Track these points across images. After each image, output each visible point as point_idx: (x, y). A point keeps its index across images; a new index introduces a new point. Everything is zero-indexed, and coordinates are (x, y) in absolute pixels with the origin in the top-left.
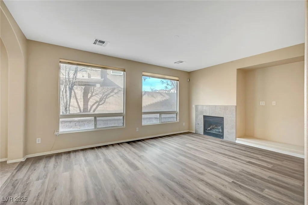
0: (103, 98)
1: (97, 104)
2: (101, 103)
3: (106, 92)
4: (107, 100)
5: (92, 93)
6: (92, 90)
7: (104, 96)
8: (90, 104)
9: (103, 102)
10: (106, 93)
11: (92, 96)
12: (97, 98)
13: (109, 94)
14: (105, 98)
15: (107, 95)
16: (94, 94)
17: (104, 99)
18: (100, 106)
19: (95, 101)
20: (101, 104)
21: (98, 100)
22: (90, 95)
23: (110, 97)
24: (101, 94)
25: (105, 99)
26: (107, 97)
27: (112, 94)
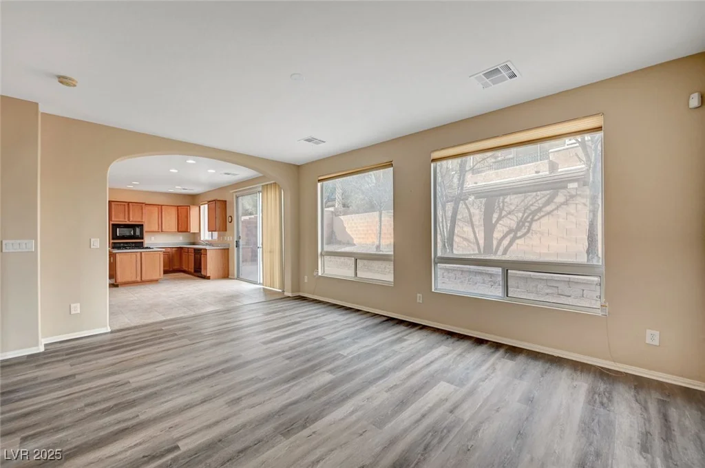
0: (525, 220)
1: (512, 235)
2: (519, 234)
3: (532, 205)
4: (535, 226)
5: (501, 210)
6: (501, 205)
7: (528, 217)
8: (497, 235)
9: (524, 230)
10: (533, 208)
11: (500, 218)
12: (511, 222)
13: (540, 209)
14: (529, 220)
15: (534, 213)
16: (504, 213)
17: (527, 224)
18: (518, 241)
19: (506, 230)
20: (520, 237)
21: (514, 225)
22: (495, 216)
23: (543, 216)
24: (519, 211)
25: (531, 223)
26: (536, 218)
27: (548, 208)
